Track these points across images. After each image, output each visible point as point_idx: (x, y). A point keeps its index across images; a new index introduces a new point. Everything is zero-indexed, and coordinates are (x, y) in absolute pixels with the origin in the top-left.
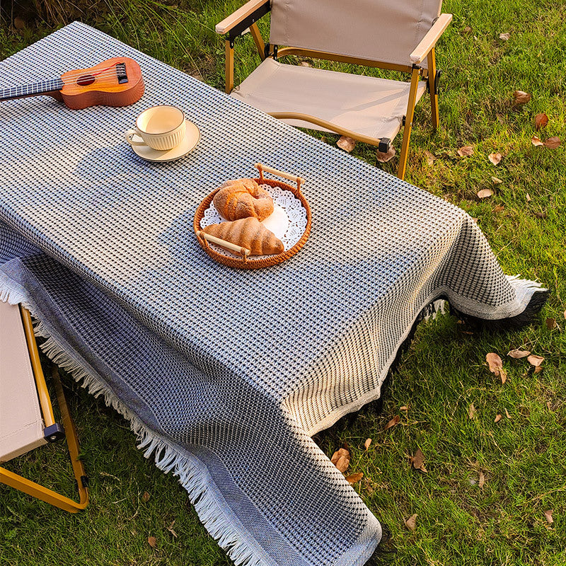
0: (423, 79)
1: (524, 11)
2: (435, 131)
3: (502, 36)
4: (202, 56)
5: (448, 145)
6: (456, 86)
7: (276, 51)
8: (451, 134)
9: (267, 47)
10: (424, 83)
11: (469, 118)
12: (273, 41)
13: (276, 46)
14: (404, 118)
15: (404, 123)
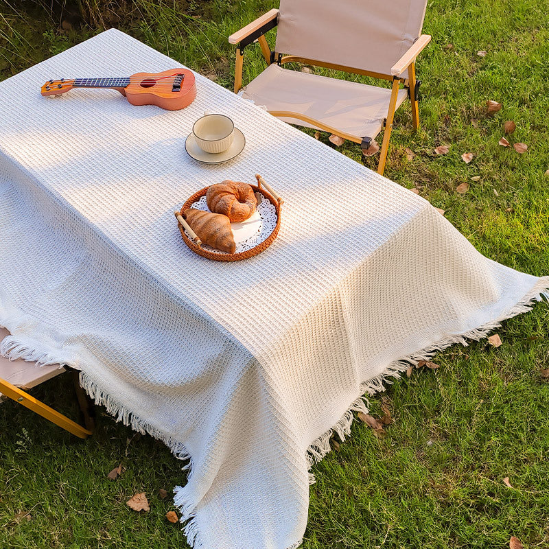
0: (405, 87)
1: (501, 33)
2: (415, 131)
3: (480, 53)
4: (219, 59)
5: (426, 144)
6: (437, 94)
7: (280, 58)
8: (430, 135)
9: (273, 55)
10: (405, 91)
11: (447, 121)
12: (278, 50)
13: (280, 54)
14: (385, 120)
15: (385, 125)
